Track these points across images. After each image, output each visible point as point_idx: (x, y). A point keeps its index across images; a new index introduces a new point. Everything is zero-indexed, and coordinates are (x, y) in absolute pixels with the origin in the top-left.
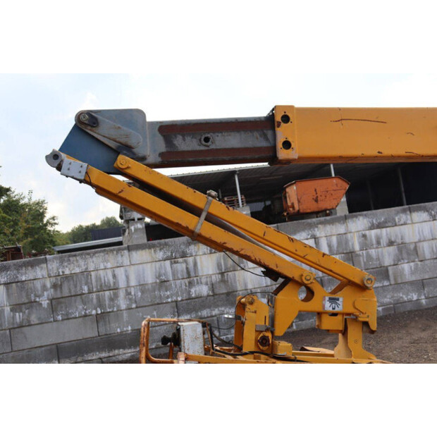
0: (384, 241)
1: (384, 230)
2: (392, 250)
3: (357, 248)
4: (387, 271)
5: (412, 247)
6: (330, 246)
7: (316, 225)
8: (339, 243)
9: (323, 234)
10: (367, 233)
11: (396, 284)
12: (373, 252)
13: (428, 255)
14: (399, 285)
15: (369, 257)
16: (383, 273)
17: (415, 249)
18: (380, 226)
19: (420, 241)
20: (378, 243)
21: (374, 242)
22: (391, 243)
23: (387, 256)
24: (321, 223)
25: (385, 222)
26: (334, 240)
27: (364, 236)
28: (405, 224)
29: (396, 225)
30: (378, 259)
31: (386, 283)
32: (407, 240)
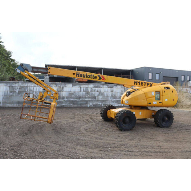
0: (96, 91)
1: (97, 88)
2: (98, 93)
3: (90, 91)
4: (96, 97)
5: (102, 93)
6: (83, 90)
7: (81, 84)
8: (86, 89)
9: (82, 87)
10: (93, 88)
11: (97, 100)
12: (93, 93)
13: (105, 95)
14: (98, 101)
15: (92, 94)
16: (95, 97)
17: (103, 93)
18: (96, 87)
19: (104, 92)
20: (95, 91)
21: (94, 90)
22: (98, 91)
23: (96, 94)
24: (83, 84)
25: (97, 86)
26: (85, 88)
27: (92, 89)
28: (102, 88)
29: (99, 87)
30: (94, 94)
31: (95, 100)
32: (101, 91)
